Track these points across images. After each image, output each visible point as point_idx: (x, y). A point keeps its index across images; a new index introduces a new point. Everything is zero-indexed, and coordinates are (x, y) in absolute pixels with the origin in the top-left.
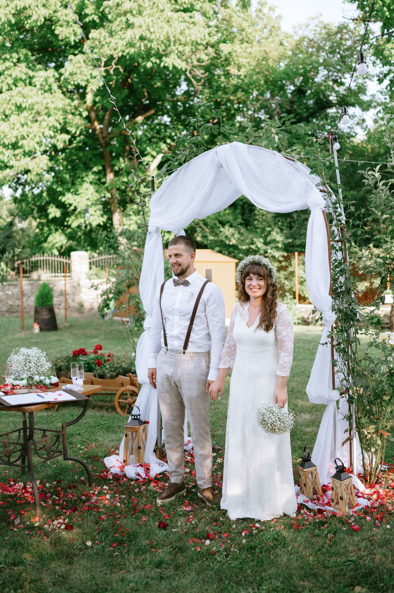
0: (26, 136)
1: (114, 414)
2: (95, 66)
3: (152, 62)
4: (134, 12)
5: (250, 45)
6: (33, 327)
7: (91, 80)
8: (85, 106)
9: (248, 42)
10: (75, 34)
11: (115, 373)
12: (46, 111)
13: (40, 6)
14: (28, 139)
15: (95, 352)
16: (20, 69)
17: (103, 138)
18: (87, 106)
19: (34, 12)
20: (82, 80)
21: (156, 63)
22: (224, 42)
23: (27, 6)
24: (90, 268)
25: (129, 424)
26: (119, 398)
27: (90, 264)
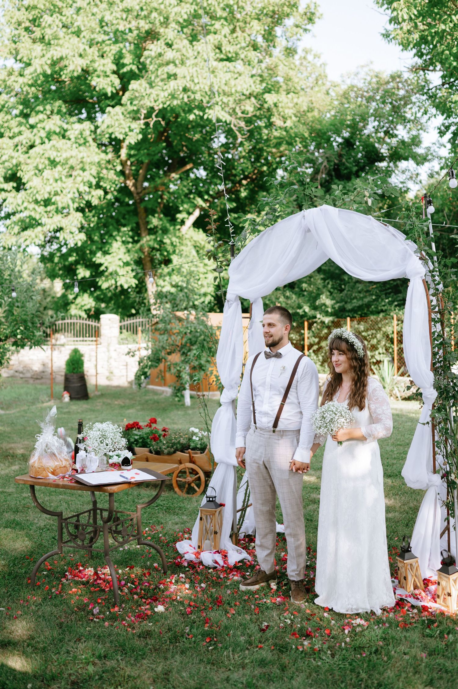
0: (60, 192)
1: (172, 493)
2: (134, 119)
3: (195, 114)
4: (177, 62)
5: (297, 95)
6: (63, 396)
7: (130, 133)
8: (119, 160)
9: (294, 92)
10: (112, 85)
11: (173, 450)
12: (81, 165)
13: (77, 55)
14: (62, 195)
15: (150, 426)
16: (53, 122)
17: (138, 194)
18: (121, 160)
19: (71, 63)
20: (121, 133)
21: (199, 115)
22: (269, 92)
23: (64, 56)
24: (121, 333)
25: (204, 506)
26: (178, 477)
27: (121, 328)
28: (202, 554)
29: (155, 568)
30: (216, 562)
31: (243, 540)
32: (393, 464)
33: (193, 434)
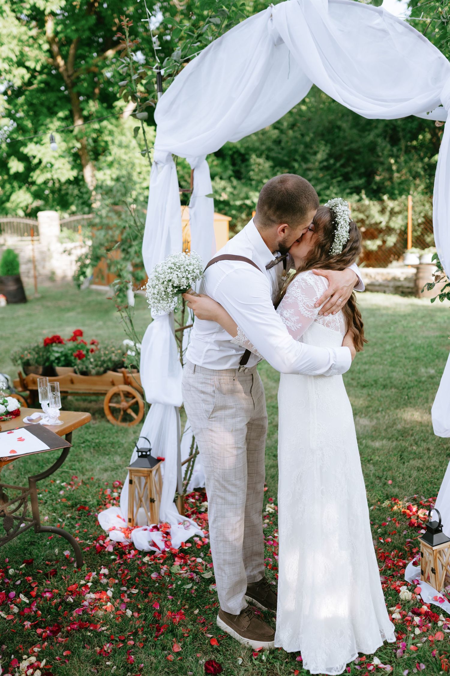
1: (104, 423)
8: (45, 38)
11: (102, 369)
15: (74, 339)
17: (69, 77)
18: (48, 38)
24: (61, 231)
25: (134, 464)
26: (110, 401)
27: (61, 225)
28: (133, 532)
29: (66, 558)
30: (154, 545)
31: (193, 497)
32: (365, 371)
33: (128, 348)
